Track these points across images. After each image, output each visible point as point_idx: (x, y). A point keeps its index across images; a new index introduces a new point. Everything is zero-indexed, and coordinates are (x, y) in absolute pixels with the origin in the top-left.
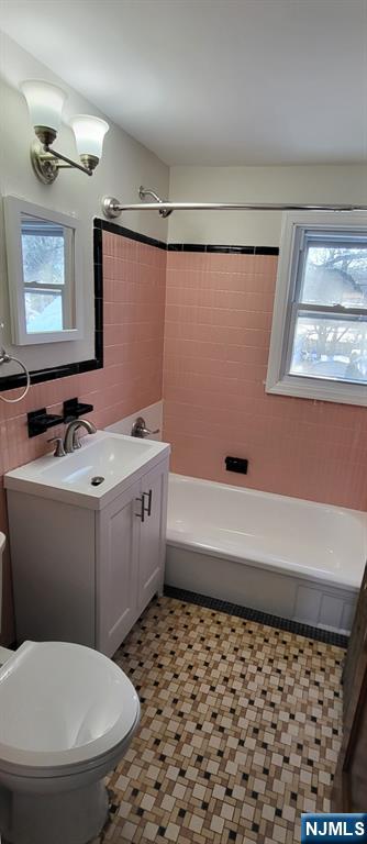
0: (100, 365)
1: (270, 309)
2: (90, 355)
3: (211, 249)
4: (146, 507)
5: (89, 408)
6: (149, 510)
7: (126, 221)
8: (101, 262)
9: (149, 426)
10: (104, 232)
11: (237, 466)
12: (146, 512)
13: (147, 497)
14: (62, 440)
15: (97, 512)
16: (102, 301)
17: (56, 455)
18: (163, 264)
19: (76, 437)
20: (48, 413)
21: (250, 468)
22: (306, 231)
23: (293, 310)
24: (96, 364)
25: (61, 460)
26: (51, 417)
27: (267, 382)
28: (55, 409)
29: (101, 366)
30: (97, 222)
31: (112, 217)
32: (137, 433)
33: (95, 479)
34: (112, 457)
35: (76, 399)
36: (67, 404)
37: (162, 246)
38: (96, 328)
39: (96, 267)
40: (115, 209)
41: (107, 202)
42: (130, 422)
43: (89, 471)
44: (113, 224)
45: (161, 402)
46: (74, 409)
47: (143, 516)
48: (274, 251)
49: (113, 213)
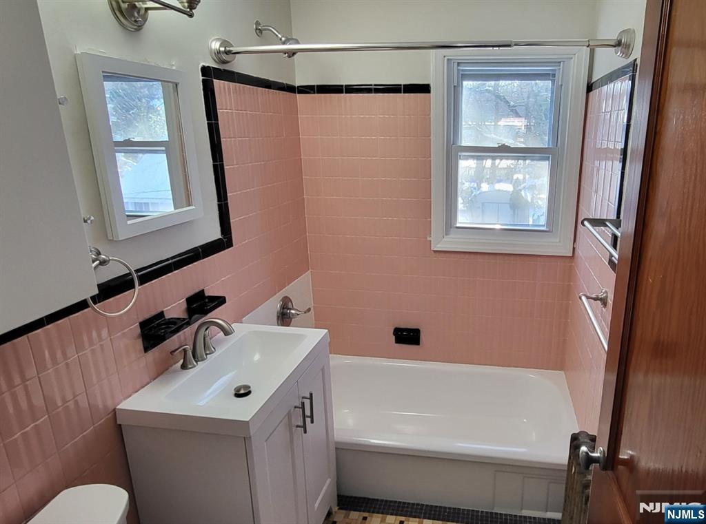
0: (229, 244)
1: (427, 154)
2: (215, 234)
3: (350, 89)
4: (308, 413)
5: (220, 301)
6: (312, 417)
7: (241, 65)
8: (217, 119)
9: (298, 305)
10: (214, 80)
11: (408, 337)
12: (308, 420)
13: (307, 402)
14: (189, 348)
15: (247, 440)
16: (222, 166)
17: (184, 367)
18: (294, 110)
19: (207, 339)
20: (167, 316)
21: (423, 337)
22: (459, 64)
23: (453, 152)
24: (224, 243)
25: (191, 373)
26: (173, 322)
27: (432, 238)
28: (175, 309)
29: (231, 245)
30: (205, 71)
31: (224, 62)
32: (284, 317)
33: (238, 389)
34: (257, 357)
35: (203, 291)
36: (190, 301)
37: (290, 89)
38: (219, 200)
39: (210, 126)
40: (227, 53)
41: (216, 45)
42: (274, 304)
43: (229, 380)
44: (225, 70)
45: (309, 272)
46: (201, 304)
47: (304, 427)
48: (425, 89)
49: (224, 57)
